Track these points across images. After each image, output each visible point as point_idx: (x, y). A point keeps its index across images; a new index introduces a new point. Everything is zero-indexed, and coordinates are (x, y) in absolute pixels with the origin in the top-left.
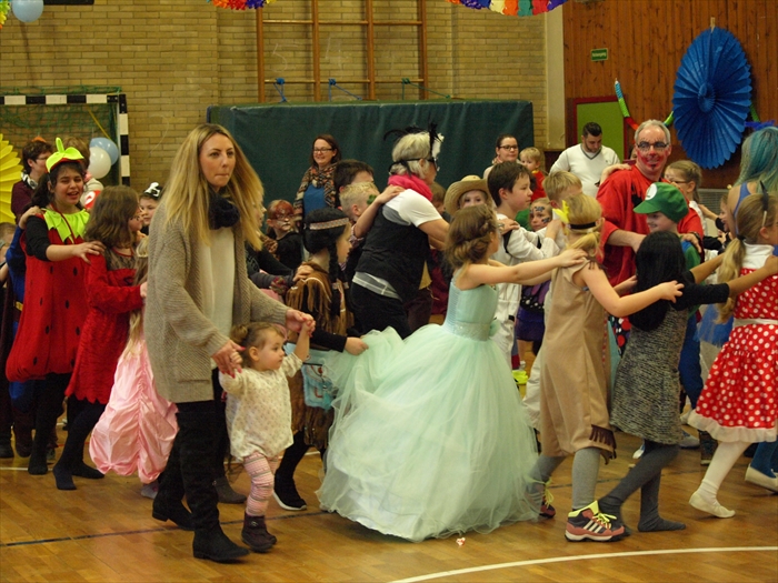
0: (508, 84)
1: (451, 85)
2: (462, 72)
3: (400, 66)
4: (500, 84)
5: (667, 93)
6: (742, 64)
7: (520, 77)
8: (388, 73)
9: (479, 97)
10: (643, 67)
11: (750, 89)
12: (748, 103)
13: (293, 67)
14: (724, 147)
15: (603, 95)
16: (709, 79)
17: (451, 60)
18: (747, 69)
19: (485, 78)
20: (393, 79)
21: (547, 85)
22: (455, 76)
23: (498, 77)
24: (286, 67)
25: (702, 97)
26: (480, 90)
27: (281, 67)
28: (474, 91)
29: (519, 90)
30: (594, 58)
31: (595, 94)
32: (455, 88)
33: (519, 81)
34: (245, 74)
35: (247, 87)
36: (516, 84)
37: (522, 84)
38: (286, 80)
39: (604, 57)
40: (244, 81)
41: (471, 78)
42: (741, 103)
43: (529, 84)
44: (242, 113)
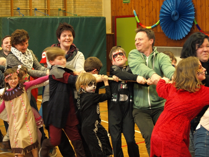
0: (91, 11)
1: (73, 11)
2: (77, 7)
3: (57, 4)
4: (89, 11)
5: (156, 14)
6: (191, 4)
7: (95, 9)
8: (53, 7)
9: (82, 15)
10: (146, 5)
11: (194, 13)
12: (193, 18)
13: (22, 4)
14: (183, 33)
15: (128, 15)
16: (176, 9)
17: (73, 3)
18: (193, 6)
19: (84, 9)
20: (55, 9)
21: (103, 12)
22: (74, 8)
23: (88, 9)
24: (19, 4)
25: (173, 15)
26: (82, 13)
27: (18, 4)
28: (80, 13)
29: (95, 13)
30: (124, 2)
31: (124, 14)
32: (74, 12)
33: (95, 10)
34: (5, 6)
35: (6, 11)
36: (93, 11)
37: (96, 11)
38: (20, 8)
39: (128, 2)
40: (5, 8)
41: (80, 9)
42: (190, 18)
43: (98, 11)
44: (12, 20)
